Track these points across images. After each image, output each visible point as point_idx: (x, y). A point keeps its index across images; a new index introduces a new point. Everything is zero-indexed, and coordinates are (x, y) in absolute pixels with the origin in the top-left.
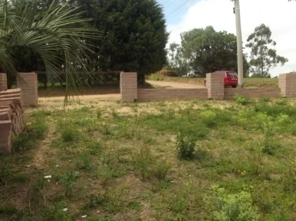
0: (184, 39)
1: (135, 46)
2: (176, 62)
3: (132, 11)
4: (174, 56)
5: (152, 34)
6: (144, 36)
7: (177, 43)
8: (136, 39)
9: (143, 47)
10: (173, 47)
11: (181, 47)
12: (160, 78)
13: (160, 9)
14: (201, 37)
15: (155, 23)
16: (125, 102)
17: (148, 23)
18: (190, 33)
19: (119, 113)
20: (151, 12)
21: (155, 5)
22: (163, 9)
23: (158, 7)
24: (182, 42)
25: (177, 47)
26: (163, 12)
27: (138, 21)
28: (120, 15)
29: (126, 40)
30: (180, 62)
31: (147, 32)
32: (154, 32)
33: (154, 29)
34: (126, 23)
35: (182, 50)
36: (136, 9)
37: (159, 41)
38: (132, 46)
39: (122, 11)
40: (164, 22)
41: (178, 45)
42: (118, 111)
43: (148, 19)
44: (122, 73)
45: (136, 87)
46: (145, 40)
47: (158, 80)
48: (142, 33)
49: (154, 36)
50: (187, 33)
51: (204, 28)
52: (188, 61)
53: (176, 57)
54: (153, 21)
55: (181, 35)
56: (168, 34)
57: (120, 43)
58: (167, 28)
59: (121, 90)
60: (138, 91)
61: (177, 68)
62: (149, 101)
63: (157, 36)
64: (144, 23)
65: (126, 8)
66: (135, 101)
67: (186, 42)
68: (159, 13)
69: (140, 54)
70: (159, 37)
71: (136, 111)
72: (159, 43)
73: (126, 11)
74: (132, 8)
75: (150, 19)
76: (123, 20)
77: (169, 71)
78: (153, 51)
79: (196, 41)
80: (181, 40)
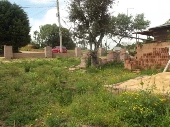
0: (41, 29)
1: (12, 33)
2: (37, 41)
3: (11, 14)
4: (36, 38)
5: (21, 27)
6: (17, 27)
7: (37, 31)
8: (13, 29)
9: (17, 33)
10: (35, 33)
11: (40, 33)
12: (29, 50)
13: (26, 14)
14: (50, 29)
15: (23, 21)
16: (7, 59)
17: (19, 21)
18: (45, 26)
19: (4, 63)
20: (21, 16)
21: (23, 12)
22: (27, 15)
23: (25, 13)
24: (40, 31)
25: (38, 33)
26: (28, 16)
27: (14, 20)
28: (3, 16)
29: (7, 29)
30: (39, 41)
31: (18, 26)
32: (23, 26)
33: (23, 25)
34: (7, 20)
35: (40, 35)
36: (13, 14)
37: (26, 30)
38: (11, 32)
39: (4, 14)
40: (28, 21)
41: (38, 32)
42: (3, 62)
43: (19, 19)
44: (5, 46)
45: (12, 52)
46: (18, 30)
47: (27, 51)
48: (16, 26)
49: (23, 28)
50: (43, 26)
51: (52, 24)
52: (44, 41)
53: (37, 39)
54: (22, 20)
55: (40, 27)
56: (30, 28)
57: (3, 30)
58: (30, 24)
59: (5, 53)
60: (13, 54)
61: (38, 45)
62: (18, 58)
63: (24, 28)
64: (17, 21)
65: (7, 13)
66: (12, 58)
67: (42, 31)
68: (26, 16)
69: (15, 37)
70: (25, 29)
71: (12, 62)
72: (25, 32)
73: (7, 14)
74: (10, 13)
75: (20, 19)
76: (5, 18)
77: (34, 46)
78: (22, 35)
79: (47, 31)
80: (40, 30)
